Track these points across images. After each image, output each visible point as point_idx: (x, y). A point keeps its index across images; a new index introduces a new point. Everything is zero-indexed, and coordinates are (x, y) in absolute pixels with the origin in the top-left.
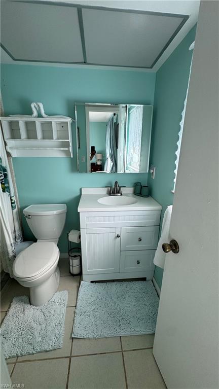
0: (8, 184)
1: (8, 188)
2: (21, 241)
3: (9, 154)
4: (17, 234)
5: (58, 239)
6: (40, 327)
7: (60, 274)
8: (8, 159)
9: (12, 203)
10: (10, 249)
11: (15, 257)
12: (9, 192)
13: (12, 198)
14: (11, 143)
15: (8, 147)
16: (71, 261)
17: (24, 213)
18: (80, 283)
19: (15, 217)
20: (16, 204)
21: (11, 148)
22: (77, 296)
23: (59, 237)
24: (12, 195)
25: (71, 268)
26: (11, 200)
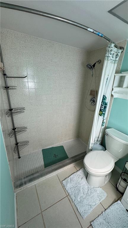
0: (105, 112)
1: (104, 114)
2: (99, 144)
3: (112, 96)
4: (99, 139)
5: (118, 159)
6: (82, 195)
7: (110, 180)
8: (111, 99)
9: (103, 123)
10: (91, 146)
11: (91, 150)
12: (104, 117)
13: (104, 120)
14: (116, 89)
15: (113, 92)
16: (120, 179)
17: (106, 131)
18: (117, 201)
19: (101, 131)
20: (105, 124)
21: (115, 92)
22: (111, 205)
23: (120, 158)
24: (105, 118)
25: (118, 184)
26: (103, 121)
